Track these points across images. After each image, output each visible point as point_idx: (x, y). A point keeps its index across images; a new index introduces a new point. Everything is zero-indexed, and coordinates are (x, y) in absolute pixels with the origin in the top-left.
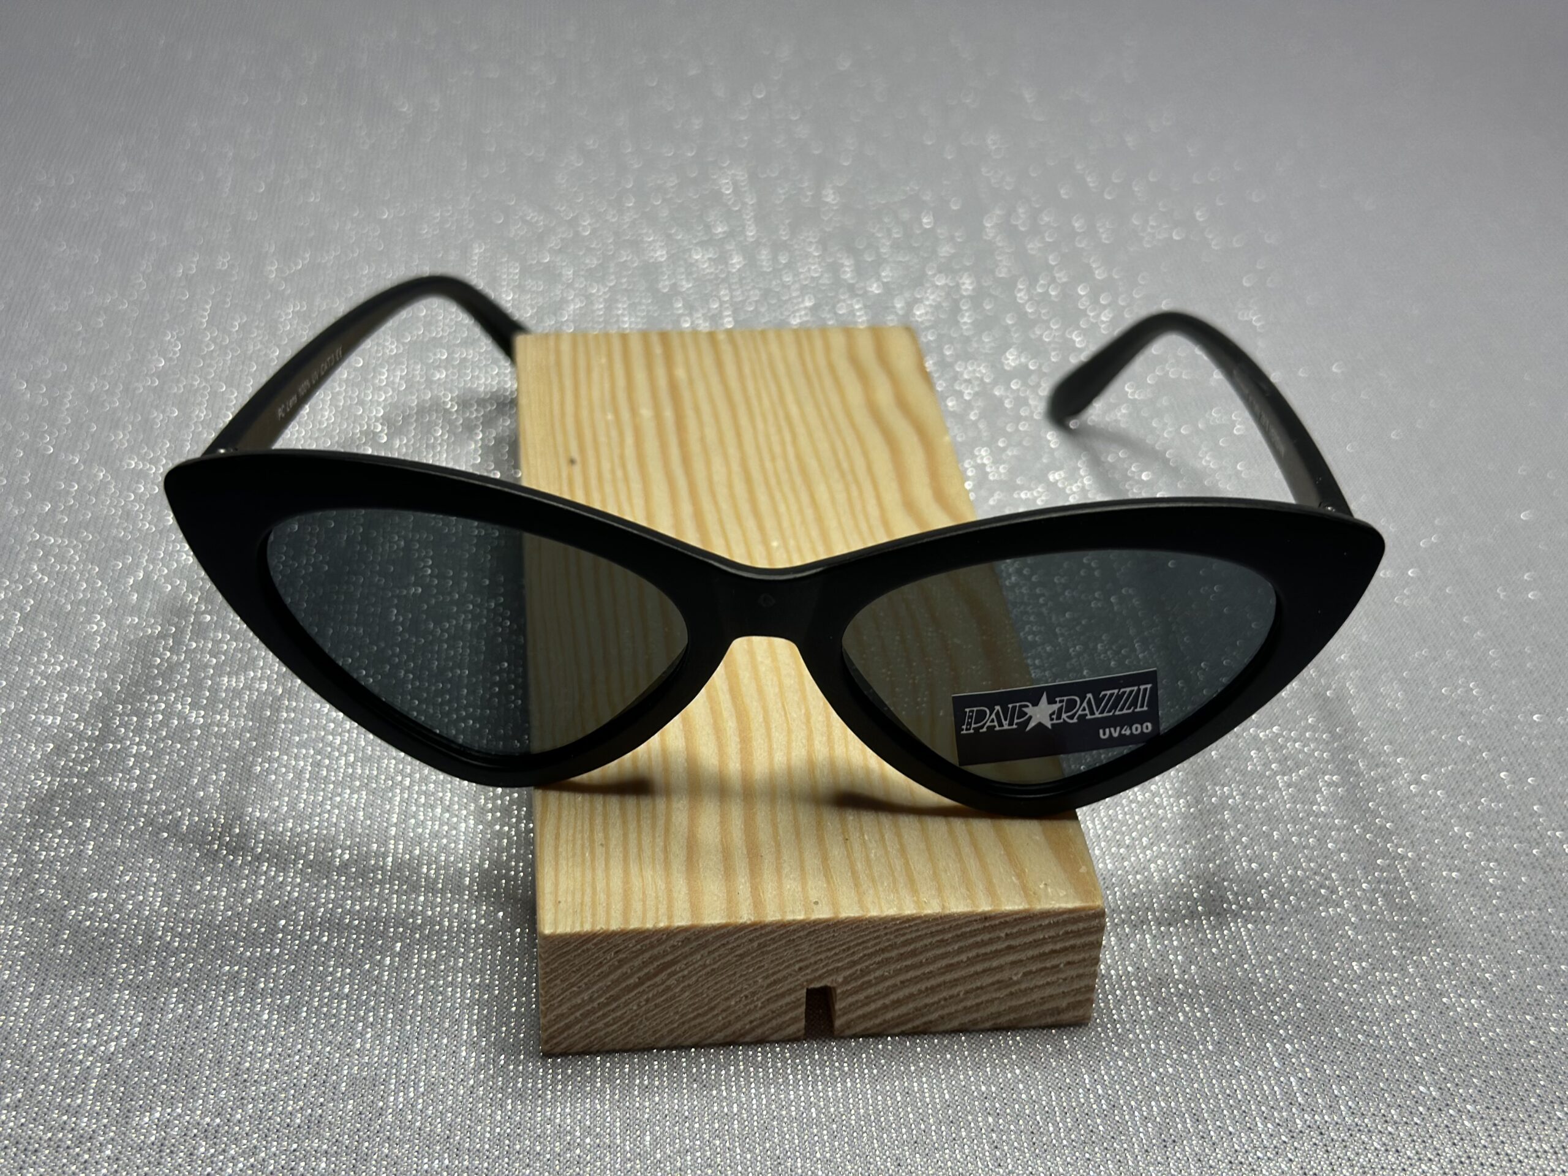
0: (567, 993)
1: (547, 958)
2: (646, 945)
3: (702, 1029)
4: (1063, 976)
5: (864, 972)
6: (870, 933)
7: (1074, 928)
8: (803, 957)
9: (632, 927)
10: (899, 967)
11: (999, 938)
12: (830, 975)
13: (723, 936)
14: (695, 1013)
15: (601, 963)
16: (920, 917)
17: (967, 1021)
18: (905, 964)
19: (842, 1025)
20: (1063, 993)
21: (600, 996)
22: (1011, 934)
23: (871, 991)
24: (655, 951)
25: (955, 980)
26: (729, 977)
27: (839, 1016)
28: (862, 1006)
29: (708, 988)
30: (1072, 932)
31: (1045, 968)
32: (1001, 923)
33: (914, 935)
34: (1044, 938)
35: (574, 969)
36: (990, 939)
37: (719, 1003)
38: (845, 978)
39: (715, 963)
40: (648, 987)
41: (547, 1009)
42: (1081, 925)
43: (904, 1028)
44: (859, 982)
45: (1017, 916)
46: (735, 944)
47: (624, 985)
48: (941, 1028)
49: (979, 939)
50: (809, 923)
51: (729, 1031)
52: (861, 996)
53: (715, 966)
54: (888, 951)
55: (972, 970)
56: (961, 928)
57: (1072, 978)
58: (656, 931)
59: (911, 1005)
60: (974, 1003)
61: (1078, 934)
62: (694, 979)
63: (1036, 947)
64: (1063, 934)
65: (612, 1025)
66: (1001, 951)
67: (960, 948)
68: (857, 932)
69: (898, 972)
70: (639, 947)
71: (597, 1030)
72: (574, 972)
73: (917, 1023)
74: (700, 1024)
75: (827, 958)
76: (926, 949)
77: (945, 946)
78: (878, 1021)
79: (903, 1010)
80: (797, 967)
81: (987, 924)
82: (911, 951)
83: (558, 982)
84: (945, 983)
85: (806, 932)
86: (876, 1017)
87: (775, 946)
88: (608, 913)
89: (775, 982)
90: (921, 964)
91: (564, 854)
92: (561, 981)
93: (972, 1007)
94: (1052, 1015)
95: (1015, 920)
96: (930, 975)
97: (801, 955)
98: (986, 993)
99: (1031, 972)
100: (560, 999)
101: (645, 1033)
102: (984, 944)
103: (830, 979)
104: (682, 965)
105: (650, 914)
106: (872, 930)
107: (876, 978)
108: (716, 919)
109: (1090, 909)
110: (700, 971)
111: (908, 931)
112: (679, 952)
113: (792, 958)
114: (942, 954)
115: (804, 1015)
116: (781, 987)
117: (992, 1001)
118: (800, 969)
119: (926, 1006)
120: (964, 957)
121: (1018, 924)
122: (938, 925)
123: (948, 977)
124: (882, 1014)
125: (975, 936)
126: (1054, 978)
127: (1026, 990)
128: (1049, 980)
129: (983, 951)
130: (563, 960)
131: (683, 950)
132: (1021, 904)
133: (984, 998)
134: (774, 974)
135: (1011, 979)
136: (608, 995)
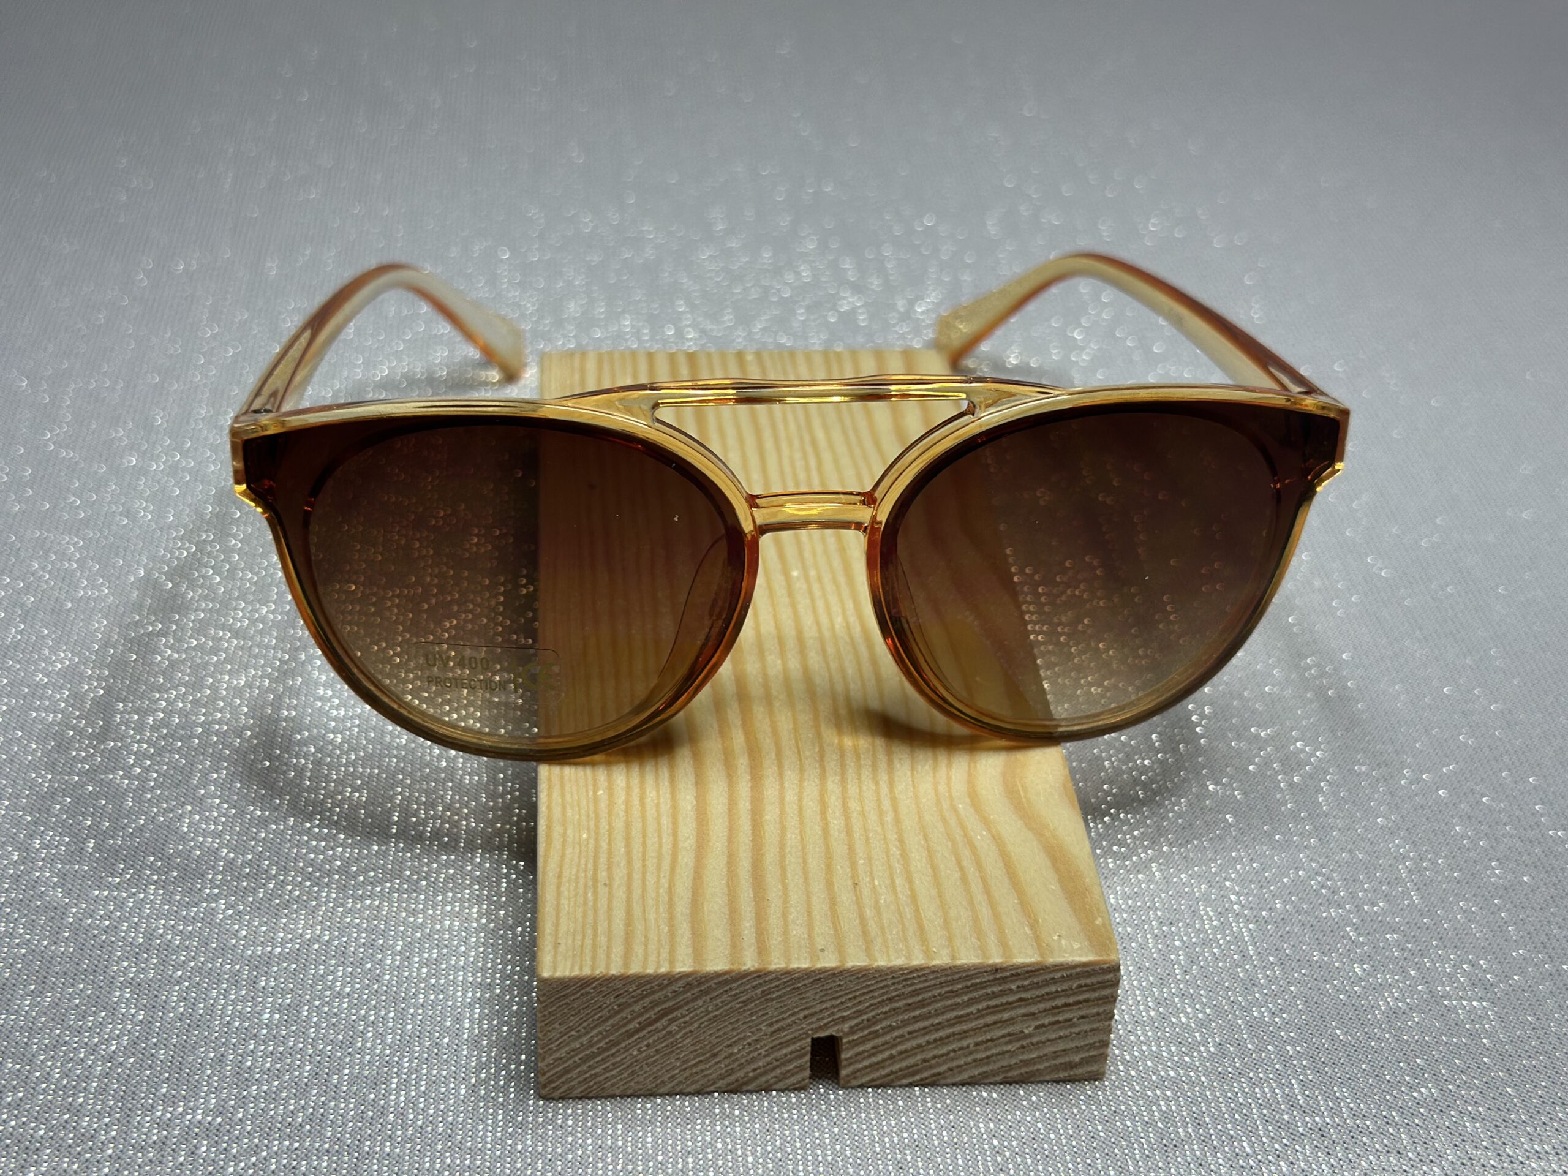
0: (566, 1037)
1: (545, 1001)
2: (646, 990)
3: (705, 1076)
4: (1076, 1030)
5: (872, 1022)
6: (877, 982)
7: (1088, 981)
8: (808, 1005)
9: (631, 972)
10: (906, 1017)
11: (1011, 990)
12: (836, 1024)
13: (727, 982)
14: (697, 1060)
15: (600, 1007)
16: (928, 968)
17: (976, 1073)
18: (913, 1014)
19: (848, 1076)
20: (1077, 1047)
21: (599, 1041)
22: (1023, 986)
23: (878, 1041)
24: (656, 996)
25: (965, 1032)
26: (731, 1023)
27: (845, 1067)
28: (869, 1056)
29: (710, 1035)
30: (1086, 985)
31: (1058, 1022)
32: (1012, 975)
33: (921, 986)
34: (1057, 992)
35: (573, 1013)
36: (1001, 991)
37: (722, 1050)
38: (851, 1027)
39: (717, 1010)
40: (649, 1033)
41: (545, 1052)
42: (1094, 980)
43: (911, 1080)
44: (866, 1032)
45: (1029, 968)
46: (738, 991)
47: (624, 1030)
48: (949, 1081)
49: (989, 991)
50: (814, 971)
51: (733, 1078)
52: (868, 1046)
53: (717, 1013)
54: (897, 1001)
55: (981, 1022)
56: (971, 979)
57: (1086, 1032)
58: (657, 976)
59: (919, 1057)
60: (984, 1056)
61: (1092, 988)
62: (696, 1025)
63: (1048, 1000)
64: (1077, 988)
65: (612, 1070)
66: (1011, 1003)
67: (969, 1000)
68: (864, 982)
69: (905, 1024)
70: (639, 992)
71: (596, 1075)
72: (572, 1015)
73: (925, 1075)
74: (702, 1071)
75: (833, 1007)
76: (934, 999)
77: (954, 997)
78: (884, 1072)
79: (911, 1061)
80: (801, 1015)
81: (998, 976)
82: (919, 1001)
83: (557, 1025)
84: (954, 1034)
85: (811, 980)
86: (883, 1068)
87: (780, 993)
88: (608, 956)
89: (779, 1030)
90: (928, 1016)
91: (566, 893)
92: (560, 1024)
93: (981, 1060)
94: (1065, 1069)
95: (1027, 972)
96: (938, 1027)
97: (807, 1002)
98: (996, 1046)
99: (1043, 1026)
100: (557, 1043)
101: (645, 1079)
102: (994, 996)
103: (836, 1028)
104: (684, 1011)
105: (652, 958)
106: (879, 979)
107: (882, 1028)
108: (717, 965)
109: (1105, 963)
110: (702, 1017)
111: (916, 981)
112: (681, 998)
113: (796, 1007)
114: (952, 1005)
115: (809, 1064)
116: (785, 1036)
117: (1004, 1053)
118: (805, 1017)
119: (934, 1057)
120: (973, 1009)
121: (1030, 977)
122: (947, 975)
123: (957, 1029)
124: (889, 1065)
125: (985, 987)
126: (1067, 1032)
127: (1038, 1043)
128: (1062, 1034)
129: (992, 1003)
130: (561, 1003)
131: (685, 996)
132: (1033, 957)
133: (994, 1051)
134: (777, 1022)
135: (1022, 1032)
136: (607, 1040)
